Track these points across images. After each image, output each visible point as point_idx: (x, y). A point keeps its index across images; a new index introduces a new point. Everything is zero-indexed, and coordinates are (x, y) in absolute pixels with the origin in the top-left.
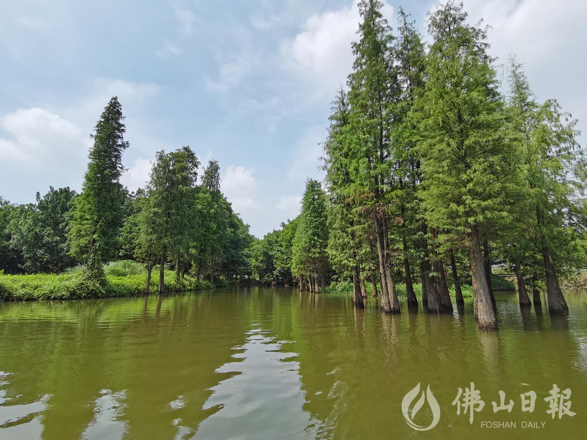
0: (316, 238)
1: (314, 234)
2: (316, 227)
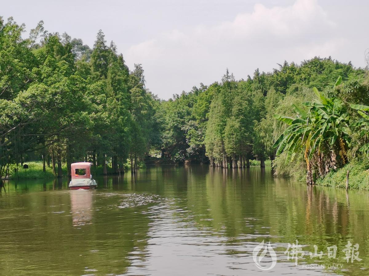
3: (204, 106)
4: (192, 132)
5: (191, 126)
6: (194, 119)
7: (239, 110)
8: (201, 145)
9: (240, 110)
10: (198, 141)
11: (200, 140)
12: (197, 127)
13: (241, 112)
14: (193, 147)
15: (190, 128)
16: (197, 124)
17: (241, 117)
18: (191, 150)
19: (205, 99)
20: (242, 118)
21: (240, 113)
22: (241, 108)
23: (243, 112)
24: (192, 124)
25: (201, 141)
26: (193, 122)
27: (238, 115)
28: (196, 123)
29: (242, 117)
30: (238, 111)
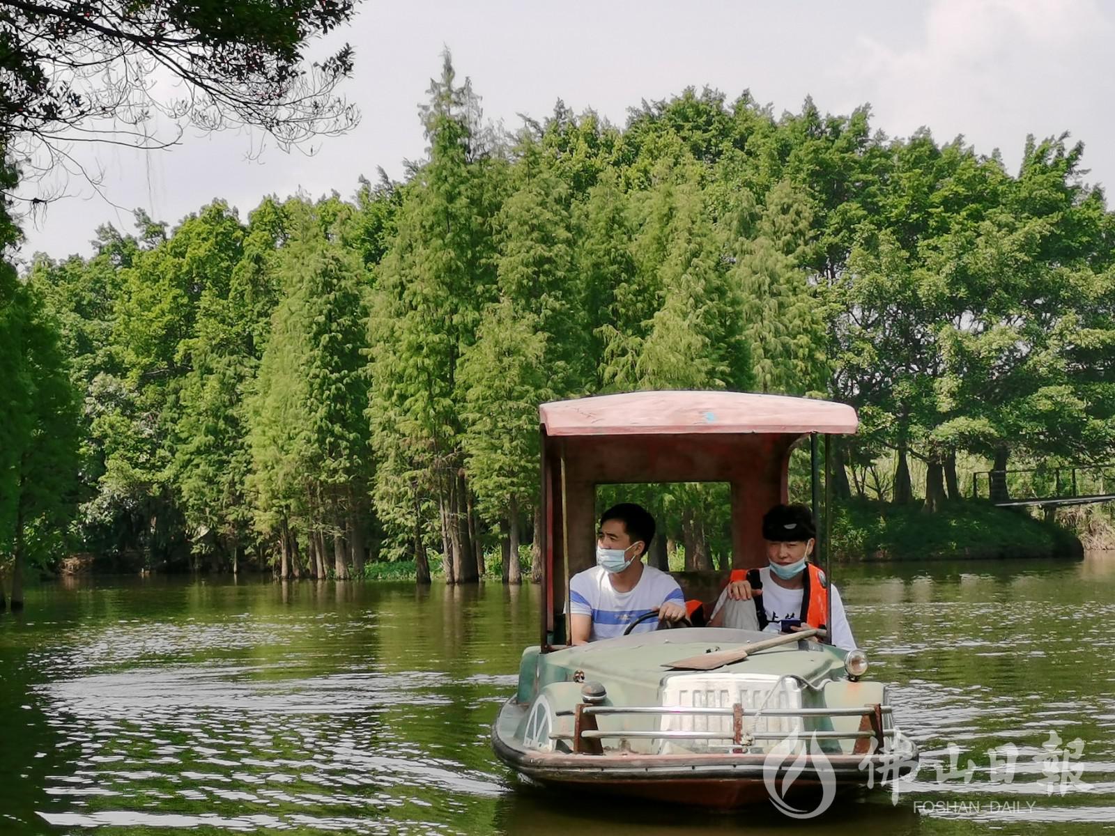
0: (337, 428)
1: (332, 417)
2: (339, 398)
3: (166, 305)
4: (112, 426)
5: (102, 398)
6: (114, 367)
7: (540, 261)
8: (155, 486)
9: (546, 267)
10: (142, 466)
11: (147, 461)
12: (132, 404)
13: (546, 273)
14: (112, 497)
15: (100, 408)
16: (131, 391)
17: (550, 302)
18: (107, 508)
19: (168, 277)
20: (553, 310)
21: (542, 278)
22: (547, 254)
23: (560, 274)
24: (111, 389)
25: (153, 466)
26: (111, 383)
27: (528, 293)
28: (127, 385)
29: (557, 305)
30: (530, 271)
